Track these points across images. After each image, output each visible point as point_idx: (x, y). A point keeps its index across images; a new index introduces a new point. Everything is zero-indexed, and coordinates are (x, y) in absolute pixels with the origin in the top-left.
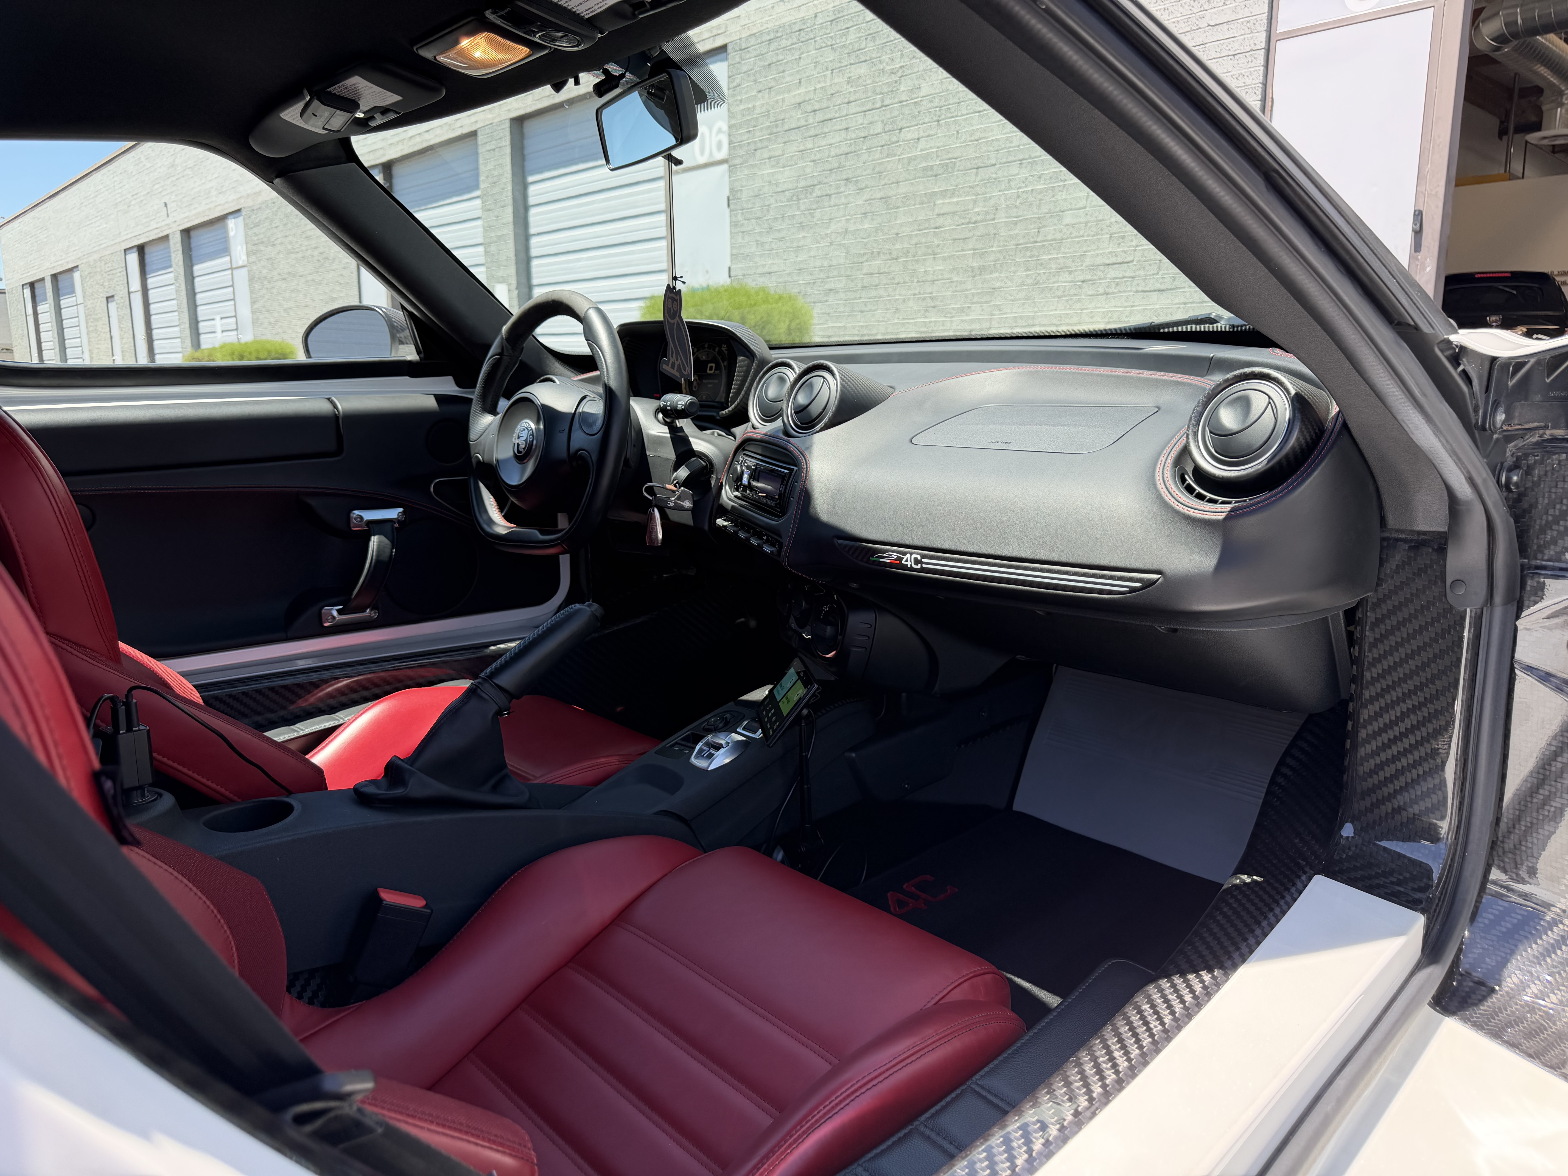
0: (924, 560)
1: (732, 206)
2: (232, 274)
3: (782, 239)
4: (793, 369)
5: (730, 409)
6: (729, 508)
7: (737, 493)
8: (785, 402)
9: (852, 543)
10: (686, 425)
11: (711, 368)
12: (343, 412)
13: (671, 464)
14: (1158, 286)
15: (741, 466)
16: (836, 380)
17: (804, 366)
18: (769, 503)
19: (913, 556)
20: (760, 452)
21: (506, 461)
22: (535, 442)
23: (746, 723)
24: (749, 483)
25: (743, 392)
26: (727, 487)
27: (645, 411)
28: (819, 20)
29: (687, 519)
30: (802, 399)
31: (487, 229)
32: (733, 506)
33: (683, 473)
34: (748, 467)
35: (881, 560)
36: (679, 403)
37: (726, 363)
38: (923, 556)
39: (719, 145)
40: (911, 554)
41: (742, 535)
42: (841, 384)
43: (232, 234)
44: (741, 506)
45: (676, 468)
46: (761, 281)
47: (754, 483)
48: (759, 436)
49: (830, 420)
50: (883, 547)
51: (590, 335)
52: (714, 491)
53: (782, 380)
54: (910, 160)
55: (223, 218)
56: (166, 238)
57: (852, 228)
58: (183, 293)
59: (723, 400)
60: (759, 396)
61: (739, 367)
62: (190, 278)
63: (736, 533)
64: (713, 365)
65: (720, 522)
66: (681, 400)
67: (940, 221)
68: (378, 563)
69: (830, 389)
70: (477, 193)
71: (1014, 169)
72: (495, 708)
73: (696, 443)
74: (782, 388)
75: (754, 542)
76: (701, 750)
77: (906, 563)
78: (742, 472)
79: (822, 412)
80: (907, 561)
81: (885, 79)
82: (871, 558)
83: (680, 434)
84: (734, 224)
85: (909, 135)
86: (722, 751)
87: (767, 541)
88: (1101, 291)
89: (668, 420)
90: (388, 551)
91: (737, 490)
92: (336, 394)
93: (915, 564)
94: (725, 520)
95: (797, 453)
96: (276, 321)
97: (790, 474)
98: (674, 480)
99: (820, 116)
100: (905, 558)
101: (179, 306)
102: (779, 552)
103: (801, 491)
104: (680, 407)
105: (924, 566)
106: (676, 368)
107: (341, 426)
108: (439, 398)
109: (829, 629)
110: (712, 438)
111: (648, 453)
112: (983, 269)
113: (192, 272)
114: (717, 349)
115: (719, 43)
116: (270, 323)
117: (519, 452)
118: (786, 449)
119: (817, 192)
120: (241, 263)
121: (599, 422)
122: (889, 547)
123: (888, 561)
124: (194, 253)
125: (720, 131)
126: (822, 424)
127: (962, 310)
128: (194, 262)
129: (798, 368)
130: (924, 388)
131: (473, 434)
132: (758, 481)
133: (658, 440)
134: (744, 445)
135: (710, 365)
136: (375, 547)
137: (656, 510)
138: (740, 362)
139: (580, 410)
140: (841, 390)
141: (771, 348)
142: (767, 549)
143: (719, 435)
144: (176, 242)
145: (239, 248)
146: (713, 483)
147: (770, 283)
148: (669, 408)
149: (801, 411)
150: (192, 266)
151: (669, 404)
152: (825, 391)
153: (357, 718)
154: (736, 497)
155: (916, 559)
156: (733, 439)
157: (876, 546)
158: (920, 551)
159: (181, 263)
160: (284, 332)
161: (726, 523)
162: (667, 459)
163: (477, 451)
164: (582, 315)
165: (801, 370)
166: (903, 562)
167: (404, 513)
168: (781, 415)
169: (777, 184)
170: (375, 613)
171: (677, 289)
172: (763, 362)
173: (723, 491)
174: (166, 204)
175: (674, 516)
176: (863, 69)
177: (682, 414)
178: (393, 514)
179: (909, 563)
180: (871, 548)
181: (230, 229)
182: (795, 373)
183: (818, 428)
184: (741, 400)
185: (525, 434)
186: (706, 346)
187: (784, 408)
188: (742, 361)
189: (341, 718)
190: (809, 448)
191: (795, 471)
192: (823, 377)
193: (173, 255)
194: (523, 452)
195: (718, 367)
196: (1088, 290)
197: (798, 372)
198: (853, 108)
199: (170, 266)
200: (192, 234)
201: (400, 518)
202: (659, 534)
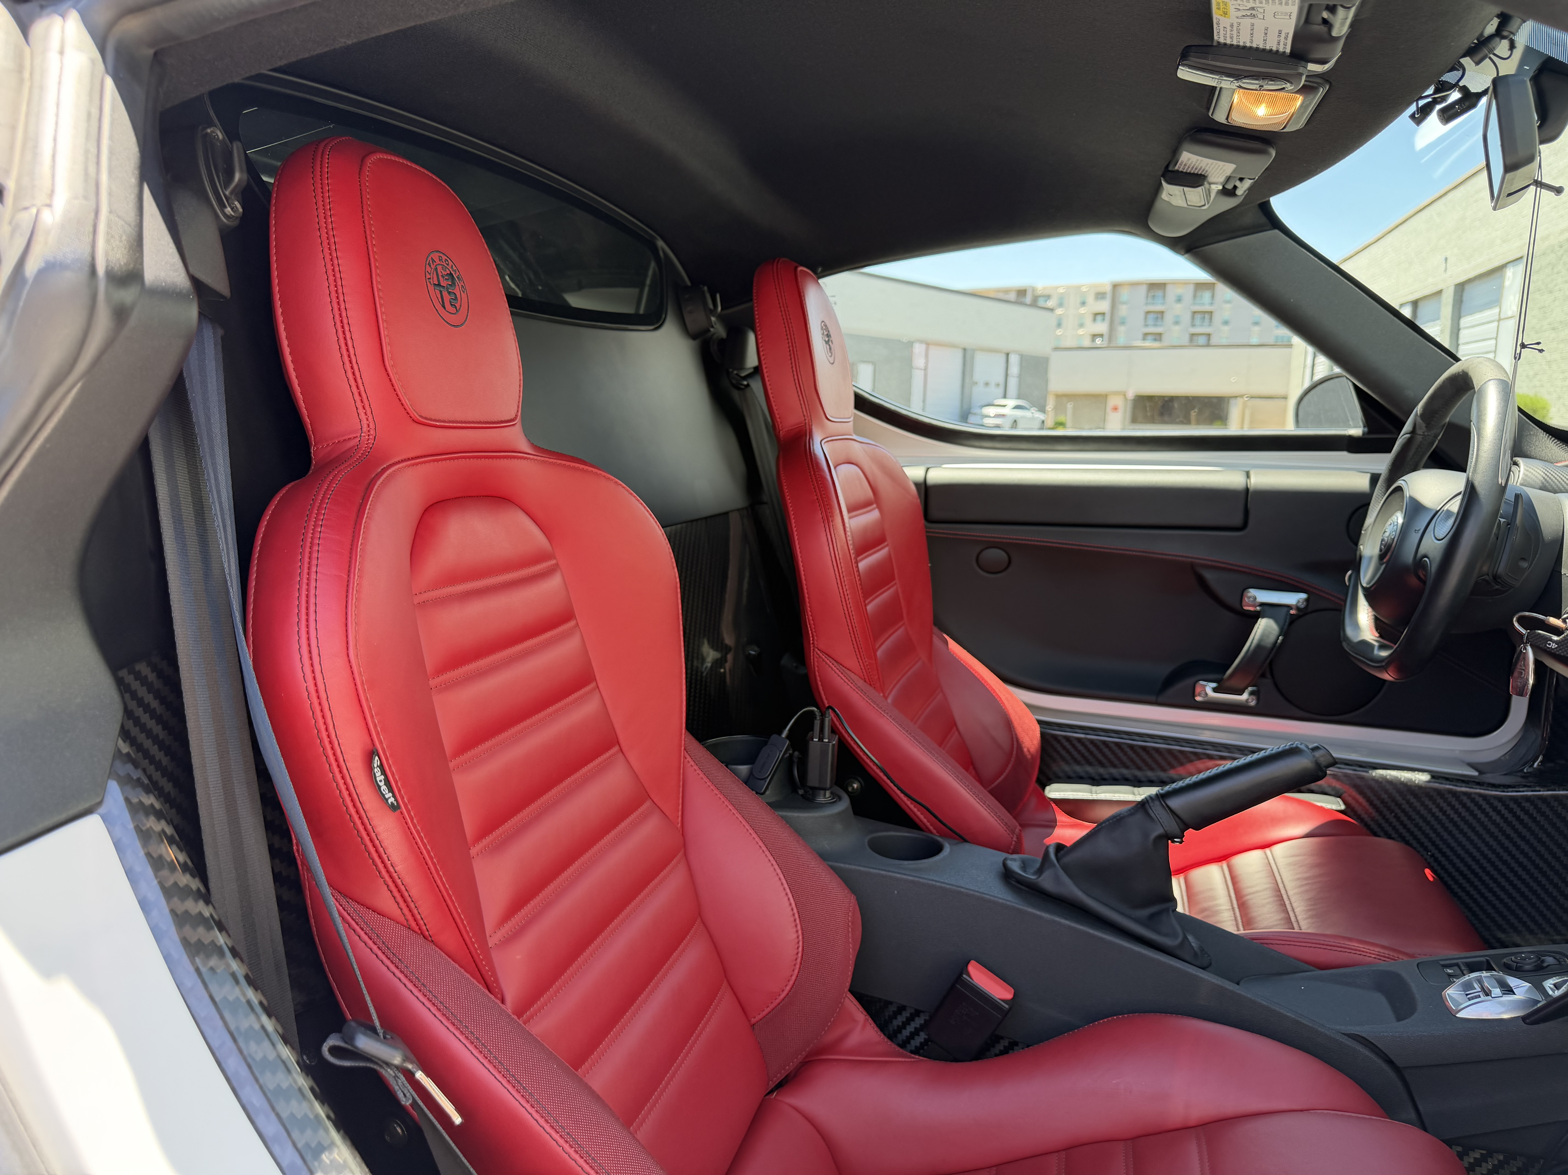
2: (1498, 325)
21: (1370, 558)
22: (1395, 540)
43: (1507, 283)
51: (1476, 414)
55: (1502, 268)
56: (1439, 293)
72: (1159, 831)
96: (1536, 374)
107: (1249, 500)
113: (1458, 324)
116: (1528, 376)
117: (1381, 549)
120: (1510, 314)
124: (1465, 306)
128: (1462, 314)
136: (1261, 631)
137: (1529, 650)
144: (1448, 298)
145: (1512, 298)
150: (1459, 318)
159: (1450, 316)
160: (1542, 386)
167: (1306, 600)
170: (1253, 700)
174: (1446, 259)
178: (1293, 599)
181: (1507, 278)
185: (1392, 528)
193: (1443, 309)
194: (1385, 550)
199: (1438, 319)
200: (1467, 287)
201: (1298, 605)
202: (1531, 681)
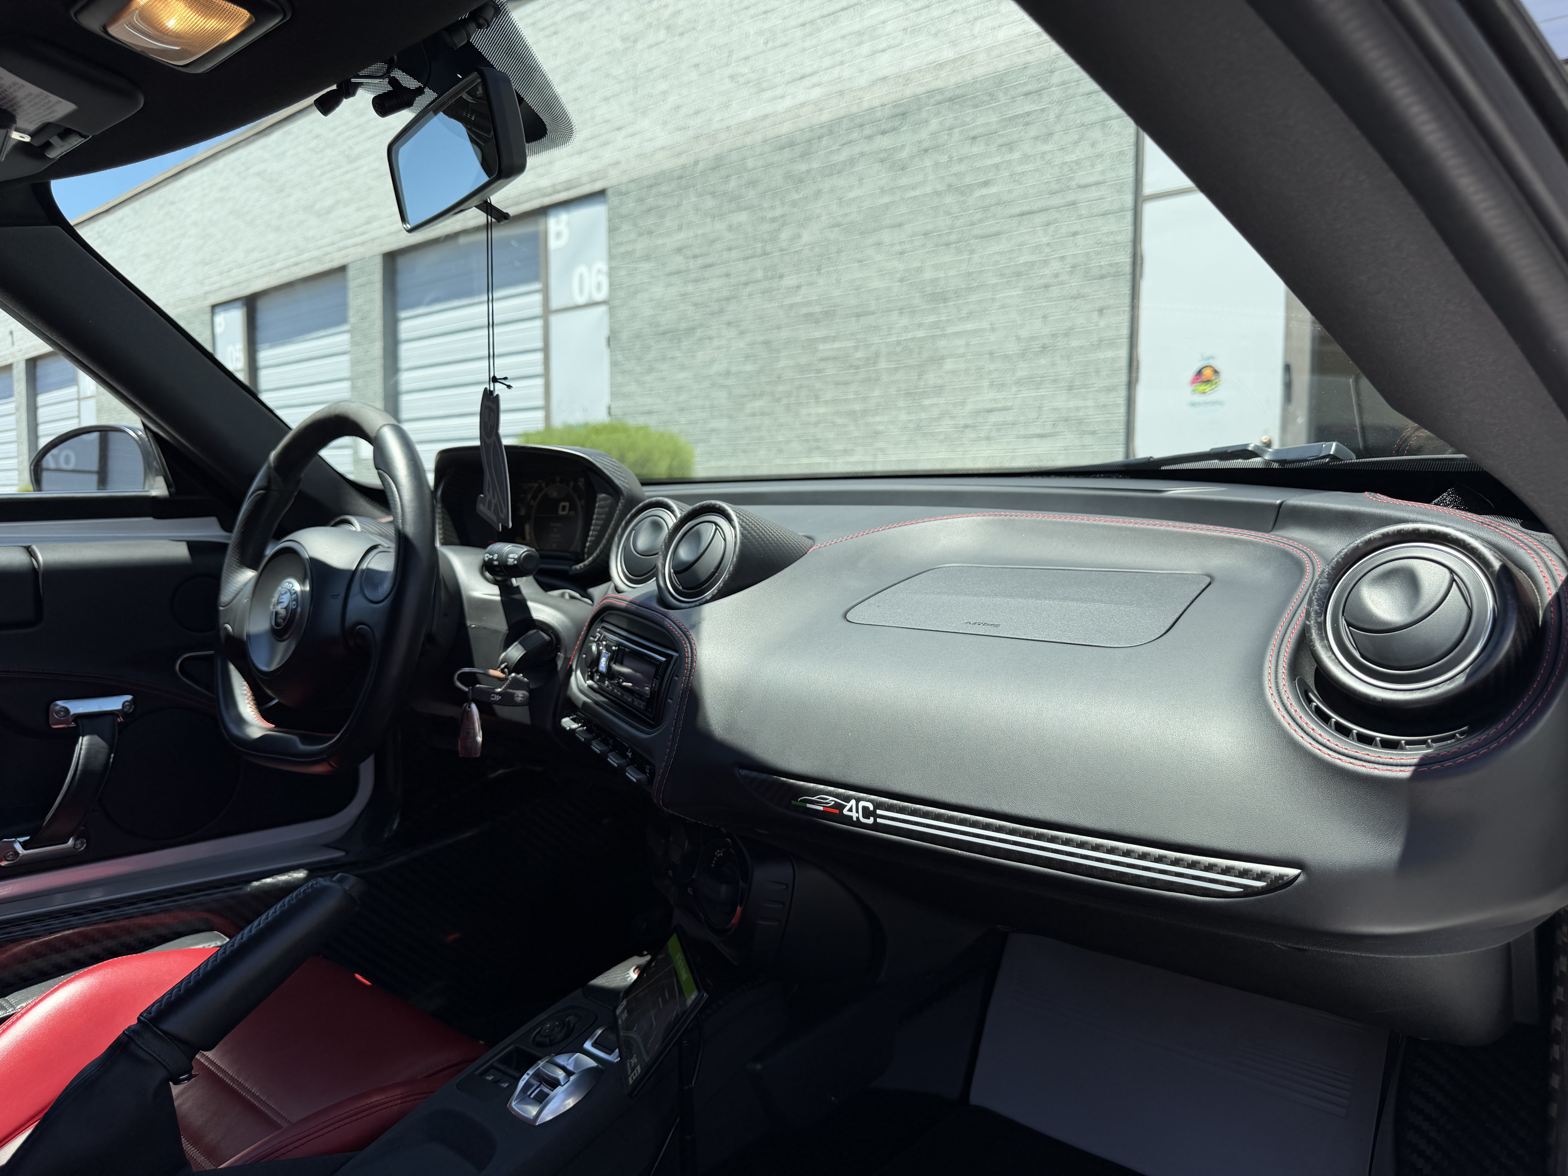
0: (879, 812)
1: (612, 346)
2: (79, 405)
3: (663, 379)
4: (672, 512)
5: (586, 562)
6: (580, 705)
7: (590, 682)
8: (661, 558)
9: (764, 776)
10: (526, 585)
11: (564, 508)
12: (44, 565)
13: (501, 638)
14: (1039, 431)
15: (598, 646)
16: (734, 528)
17: (688, 508)
18: (636, 703)
19: (862, 804)
20: (624, 626)
21: (258, 636)
22: (299, 610)
23: (599, 1032)
24: (609, 668)
25: (604, 541)
26: (579, 672)
27: (466, 565)
28: (700, 167)
29: (522, 715)
30: (685, 554)
31: (355, 363)
32: (585, 703)
33: (515, 652)
34: (608, 648)
35: (809, 806)
36: (511, 556)
37: (583, 502)
38: (878, 806)
39: (599, 286)
40: (858, 800)
41: (597, 748)
42: (742, 533)
44: (596, 703)
45: (507, 645)
46: (642, 420)
47: (617, 668)
48: (623, 604)
49: (726, 584)
50: (812, 785)
51: (382, 462)
52: (561, 676)
53: (657, 526)
54: (791, 306)
56: (9, 367)
57: (734, 369)
58: (24, 425)
59: (579, 550)
60: (624, 548)
61: (598, 507)
62: (32, 409)
63: (588, 744)
64: (567, 504)
65: (568, 723)
66: (513, 552)
67: (822, 365)
68: (87, 773)
69: (725, 540)
70: (346, 327)
71: (894, 316)
73: (538, 610)
74: (657, 538)
75: (613, 761)
76: (528, 1086)
77: (849, 814)
78: (599, 653)
79: (714, 573)
80: (850, 810)
81: (766, 227)
82: (793, 802)
83: (517, 597)
84: (614, 364)
85: (790, 281)
86: (559, 1089)
87: (631, 762)
88: (982, 435)
89: (499, 578)
90: (102, 757)
91: (591, 677)
92: (40, 541)
93: (864, 817)
94: (574, 720)
95: (677, 632)
97: (668, 663)
98: (502, 663)
99: (700, 261)
100: (849, 806)
101: (18, 436)
102: (650, 781)
103: (684, 692)
104: (511, 561)
105: (879, 820)
106: (492, 509)
107: (41, 585)
108: (193, 546)
109: (724, 888)
110: (561, 603)
111: (468, 623)
112: (865, 412)
113: (35, 402)
114: (572, 484)
115: (597, 186)
117: (277, 624)
118: (662, 626)
119: (699, 333)
121: (386, 586)
122: (822, 787)
123: (821, 808)
124: (40, 383)
125: (599, 271)
126: (714, 590)
127: (846, 452)
128: (38, 391)
129: (679, 510)
130: (855, 539)
131: (226, 596)
132: (621, 664)
133: (484, 605)
134: (604, 614)
135: (562, 504)
136: (83, 752)
137: (474, 707)
138: (601, 500)
139: (364, 566)
140: (742, 543)
141: (644, 484)
142: (633, 776)
143: (572, 597)
144: (20, 373)
146: (560, 663)
147: (652, 422)
148: (496, 563)
149: (683, 570)
150: (35, 396)
151: (495, 557)
152: (719, 543)
153: (36, 1004)
154: (590, 687)
155: (865, 809)
156: (589, 601)
157: (802, 783)
158: (873, 797)
159: (24, 392)
161: (575, 726)
162: (495, 632)
163: (226, 620)
164: (372, 434)
165: (684, 513)
166: (845, 812)
167: (132, 702)
168: (655, 575)
169: (658, 325)
170: (82, 844)
171: (495, 394)
172: (632, 501)
173: (573, 679)
174: (11, 333)
175: (503, 712)
176: (743, 217)
177: (519, 570)
178: (114, 704)
179: (854, 815)
180: (792, 786)
182: (675, 516)
183: (708, 595)
184: (601, 552)
185: (286, 599)
186: (558, 479)
187: (660, 565)
188: (604, 499)
189: (12, 1006)
190: (695, 626)
191: (674, 659)
192: (716, 524)
193: (16, 385)
194: (283, 625)
195: (573, 507)
196: (971, 434)
197: (679, 515)
198: (734, 254)
199: (11, 396)
200: (40, 363)
201: (125, 710)
202: (479, 739)
